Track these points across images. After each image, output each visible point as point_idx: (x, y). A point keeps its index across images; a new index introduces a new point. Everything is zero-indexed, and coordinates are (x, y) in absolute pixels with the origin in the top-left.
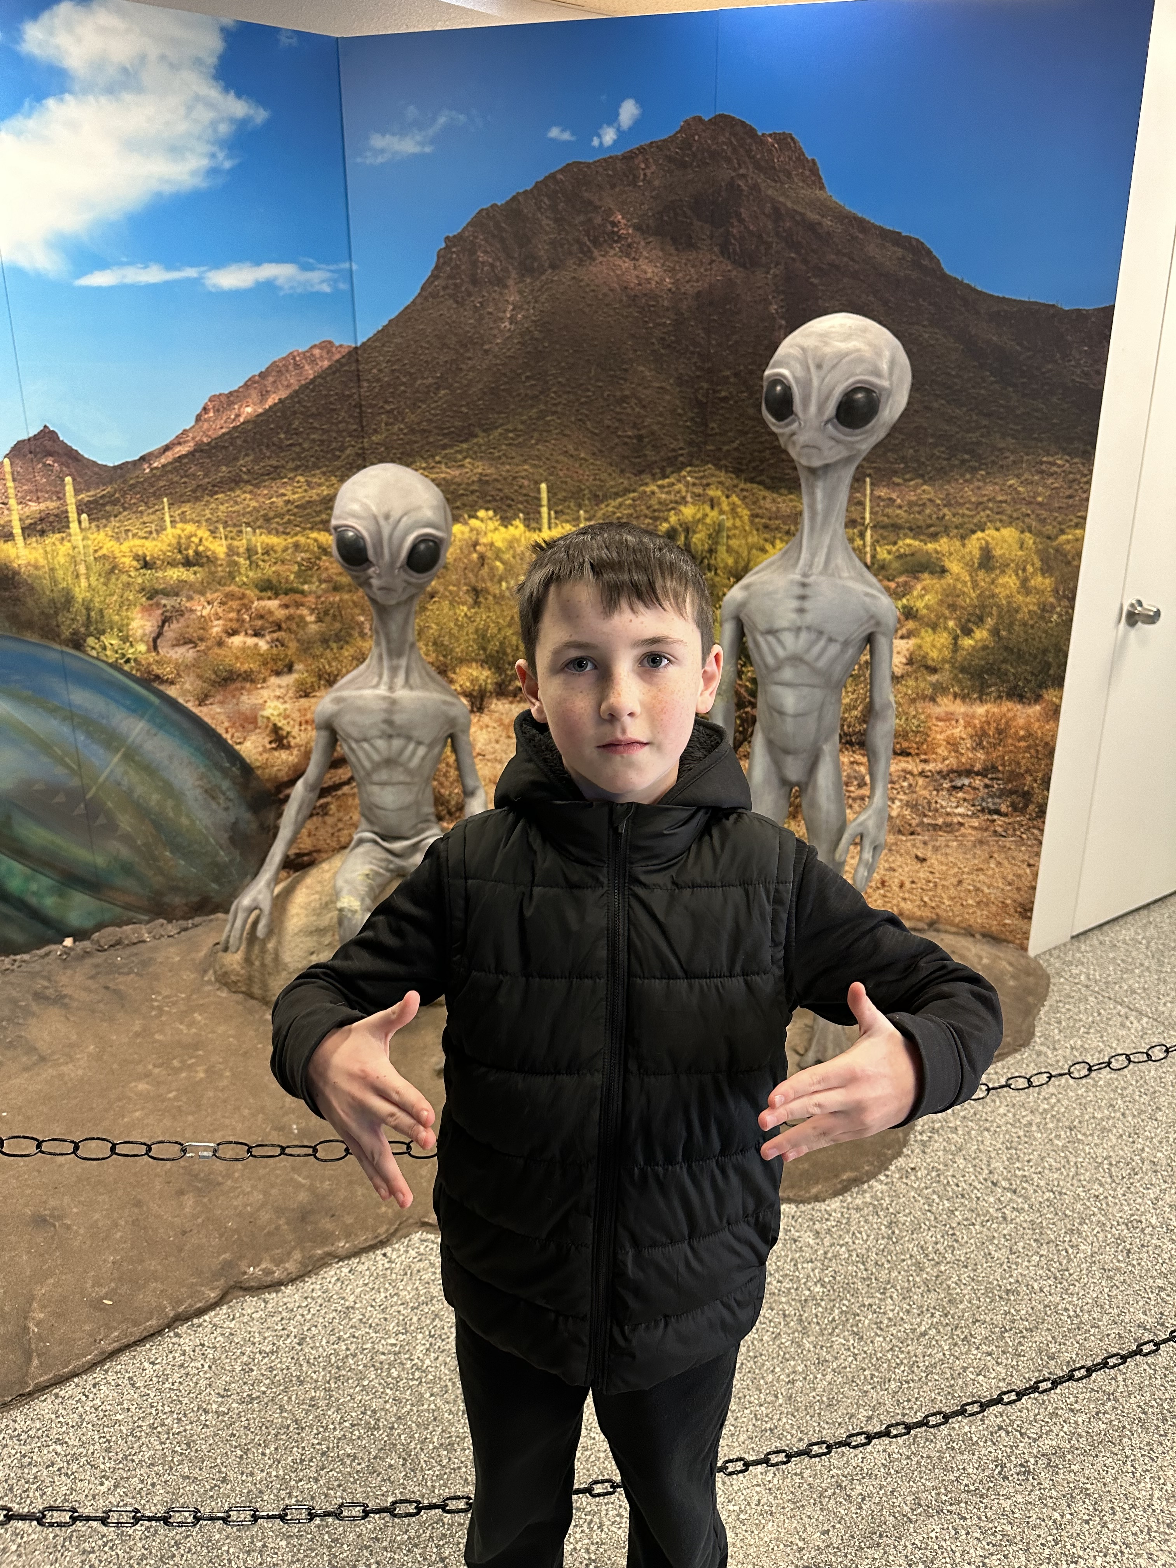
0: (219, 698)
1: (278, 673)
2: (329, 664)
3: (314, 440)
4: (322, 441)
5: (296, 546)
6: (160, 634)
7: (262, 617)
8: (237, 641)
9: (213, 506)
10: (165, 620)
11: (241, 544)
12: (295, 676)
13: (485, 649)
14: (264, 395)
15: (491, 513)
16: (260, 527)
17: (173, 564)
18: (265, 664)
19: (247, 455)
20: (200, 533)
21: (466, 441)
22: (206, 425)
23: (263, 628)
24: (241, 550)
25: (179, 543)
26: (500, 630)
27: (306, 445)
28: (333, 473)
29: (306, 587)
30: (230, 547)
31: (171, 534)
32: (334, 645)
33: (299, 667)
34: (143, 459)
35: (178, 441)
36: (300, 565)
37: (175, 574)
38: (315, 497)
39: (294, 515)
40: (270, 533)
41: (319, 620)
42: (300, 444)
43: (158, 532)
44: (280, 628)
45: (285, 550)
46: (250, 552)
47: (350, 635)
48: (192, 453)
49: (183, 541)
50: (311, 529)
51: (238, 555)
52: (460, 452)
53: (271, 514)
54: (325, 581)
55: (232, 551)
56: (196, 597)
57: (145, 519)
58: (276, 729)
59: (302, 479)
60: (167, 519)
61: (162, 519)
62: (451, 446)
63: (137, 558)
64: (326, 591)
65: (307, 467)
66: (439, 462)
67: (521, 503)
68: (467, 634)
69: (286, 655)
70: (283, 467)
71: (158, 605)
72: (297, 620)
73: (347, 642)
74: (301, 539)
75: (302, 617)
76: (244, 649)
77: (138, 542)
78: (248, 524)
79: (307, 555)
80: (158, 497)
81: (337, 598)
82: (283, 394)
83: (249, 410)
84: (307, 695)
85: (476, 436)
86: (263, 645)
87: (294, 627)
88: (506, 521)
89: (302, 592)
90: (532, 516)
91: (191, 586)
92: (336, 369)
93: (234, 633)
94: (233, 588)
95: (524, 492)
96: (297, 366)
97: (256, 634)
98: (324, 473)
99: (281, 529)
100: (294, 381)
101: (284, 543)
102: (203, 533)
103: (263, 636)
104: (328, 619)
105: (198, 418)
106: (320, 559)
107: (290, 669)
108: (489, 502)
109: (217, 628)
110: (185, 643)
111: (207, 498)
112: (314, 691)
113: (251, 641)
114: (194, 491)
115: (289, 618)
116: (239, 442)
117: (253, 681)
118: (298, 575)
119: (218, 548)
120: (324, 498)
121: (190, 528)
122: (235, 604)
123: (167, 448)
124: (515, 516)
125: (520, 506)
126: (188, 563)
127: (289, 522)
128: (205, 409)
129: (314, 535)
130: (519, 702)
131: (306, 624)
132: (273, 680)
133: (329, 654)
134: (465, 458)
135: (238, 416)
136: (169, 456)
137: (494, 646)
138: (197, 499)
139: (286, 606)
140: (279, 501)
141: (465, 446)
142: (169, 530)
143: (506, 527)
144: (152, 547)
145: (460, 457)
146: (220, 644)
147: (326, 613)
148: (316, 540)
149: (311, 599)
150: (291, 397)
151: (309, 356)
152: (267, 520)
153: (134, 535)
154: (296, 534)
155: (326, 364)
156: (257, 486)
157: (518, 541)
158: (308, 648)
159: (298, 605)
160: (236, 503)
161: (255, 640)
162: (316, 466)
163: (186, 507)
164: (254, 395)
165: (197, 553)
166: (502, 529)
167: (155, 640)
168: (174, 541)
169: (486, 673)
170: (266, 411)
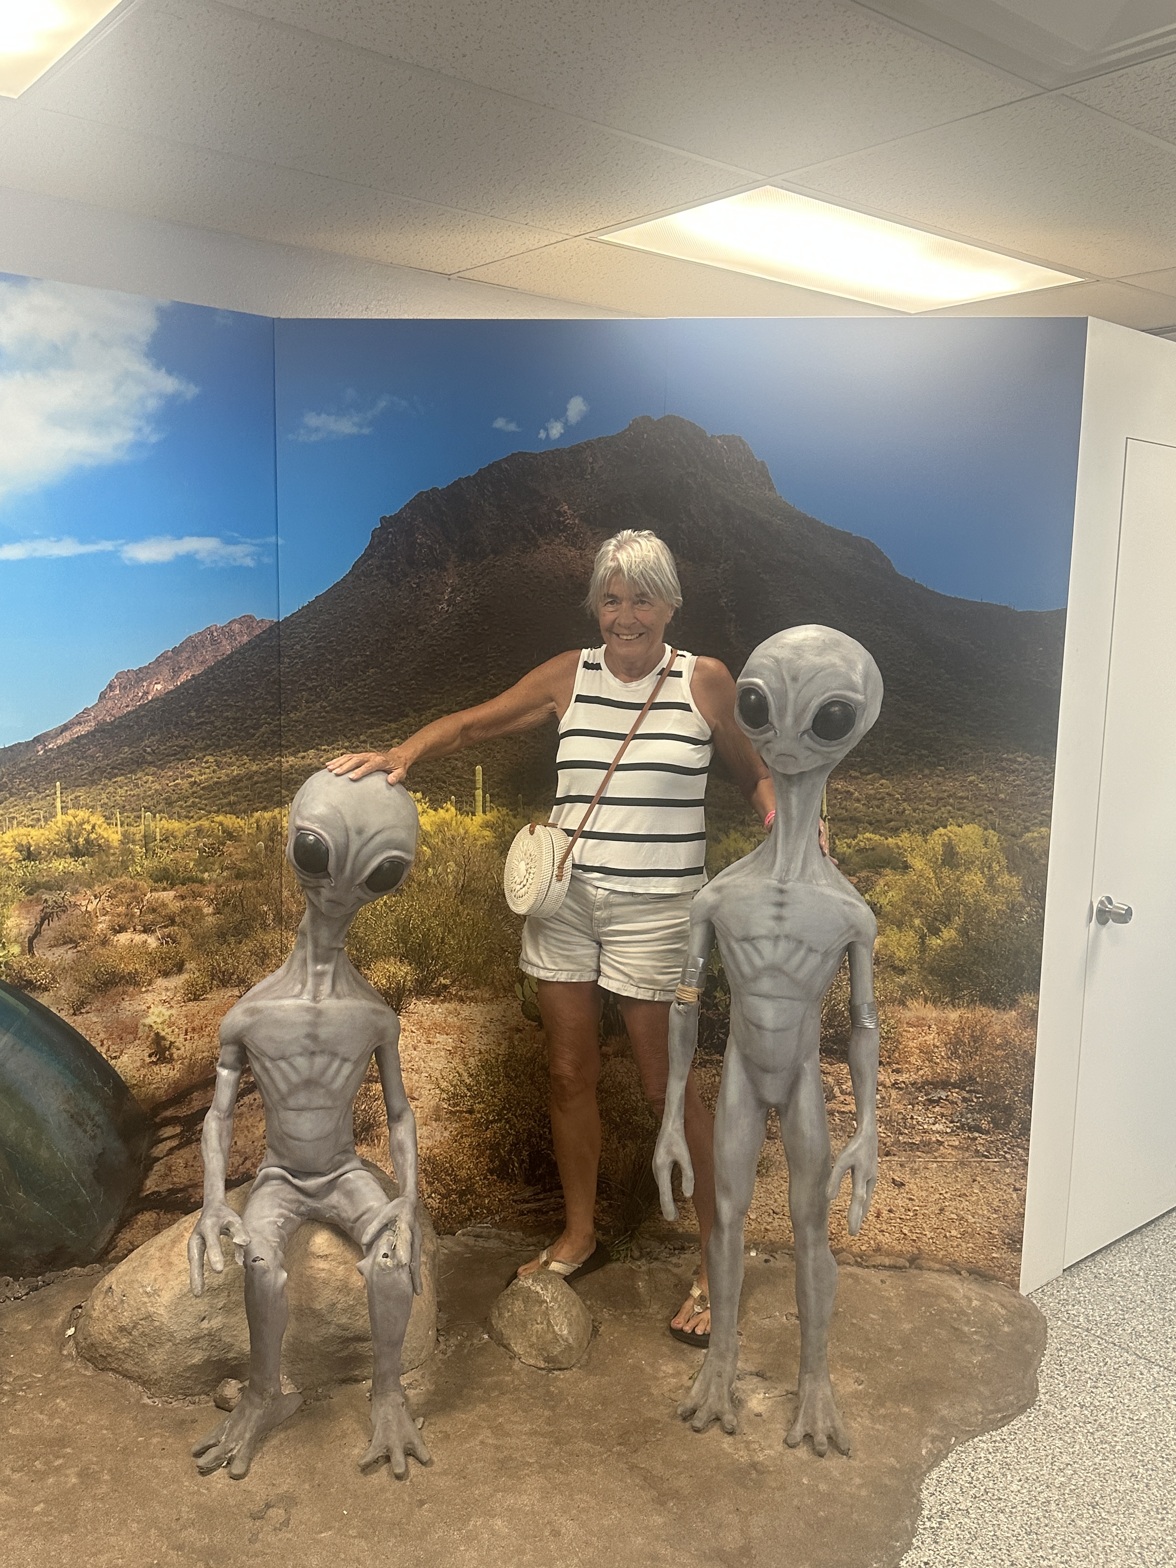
0: (97, 1004)
1: (166, 974)
2: (225, 960)
3: (227, 718)
4: (236, 719)
5: (199, 831)
6: (37, 934)
7: (154, 910)
8: (123, 938)
9: (111, 789)
10: (46, 917)
11: (138, 831)
12: (185, 976)
13: (405, 943)
14: (176, 671)
15: (419, 795)
16: (160, 812)
17: (59, 854)
18: (152, 963)
19: (153, 734)
20: (93, 820)
21: (395, 721)
22: (110, 704)
23: (153, 923)
24: (138, 837)
25: (69, 831)
26: (423, 920)
27: (218, 724)
28: (245, 752)
29: (206, 875)
30: (125, 835)
31: (61, 820)
32: (232, 940)
33: (190, 965)
34: (37, 740)
35: (77, 721)
36: (202, 851)
37: (60, 865)
38: (224, 778)
39: (200, 797)
40: (171, 817)
41: (217, 911)
42: (212, 723)
43: (46, 819)
44: (173, 922)
45: (188, 834)
46: (148, 838)
47: (251, 927)
48: (91, 734)
49: (74, 828)
50: (217, 812)
51: (134, 842)
52: (388, 731)
53: (175, 797)
54: (228, 868)
55: (127, 838)
56: (83, 890)
57: (33, 805)
58: (158, 1039)
59: (211, 759)
60: (58, 804)
61: (53, 805)
62: (379, 726)
63: (19, 848)
64: (227, 879)
65: (217, 746)
66: (364, 742)
67: (454, 785)
68: (386, 925)
69: (177, 953)
70: (192, 746)
71: (38, 900)
72: (193, 912)
73: (247, 936)
74: (205, 823)
75: (199, 909)
76: (130, 947)
77: (23, 830)
78: (147, 809)
79: (211, 840)
80: (51, 781)
81: (240, 887)
82: (197, 670)
83: (159, 687)
84: (196, 999)
85: (407, 716)
86: (152, 942)
87: (189, 920)
88: (435, 805)
89: (202, 882)
90: (465, 799)
91: (78, 878)
92: (254, 645)
93: (122, 929)
94: (125, 879)
95: (457, 773)
96: (213, 641)
97: (146, 930)
98: (236, 753)
99: (184, 813)
100: (209, 657)
101: (186, 828)
102: (97, 819)
103: (154, 931)
104: (227, 910)
105: (102, 696)
106: (224, 844)
107: (180, 968)
108: (418, 783)
109: (102, 926)
110: (65, 943)
111: (105, 781)
112: (205, 992)
113: (139, 938)
114: (91, 774)
115: (184, 911)
116: (145, 721)
117: (137, 984)
118: (198, 863)
119: (113, 835)
120: (234, 778)
121: (82, 814)
122: (125, 897)
123: (65, 728)
124: (446, 799)
125: (452, 788)
126: (76, 853)
127: (194, 804)
128: (111, 687)
129: (220, 818)
130: (443, 1002)
131: (203, 916)
132: (161, 982)
133: (225, 949)
134: (393, 738)
135: (146, 693)
136: (67, 736)
137: (416, 938)
138: (94, 783)
139: (183, 898)
140: (184, 783)
141: (393, 725)
142: (59, 816)
143: (436, 810)
144: (37, 836)
145: (387, 736)
146: (104, 942)
147: (226, 903)
148: (221, 824)
149: (211, 889)
150: (205, 673)
151: (227, 632)
152: (169, 803)
153: (19, 824)
154: (200, 819)
155: (246, 639)
156: (162, 767)
157: (448, 825)
158: (202, 945)
159: (195, 895)
160: (137, 785)
161: (144, 936)
162: (227, 745)
163: (81, 792)
164: (166, 672)
165: (87, 841)
166: (432, 812)
167: (31, 941)
168: (63, 829)
169: (406, 968)
170: (178, 688)
